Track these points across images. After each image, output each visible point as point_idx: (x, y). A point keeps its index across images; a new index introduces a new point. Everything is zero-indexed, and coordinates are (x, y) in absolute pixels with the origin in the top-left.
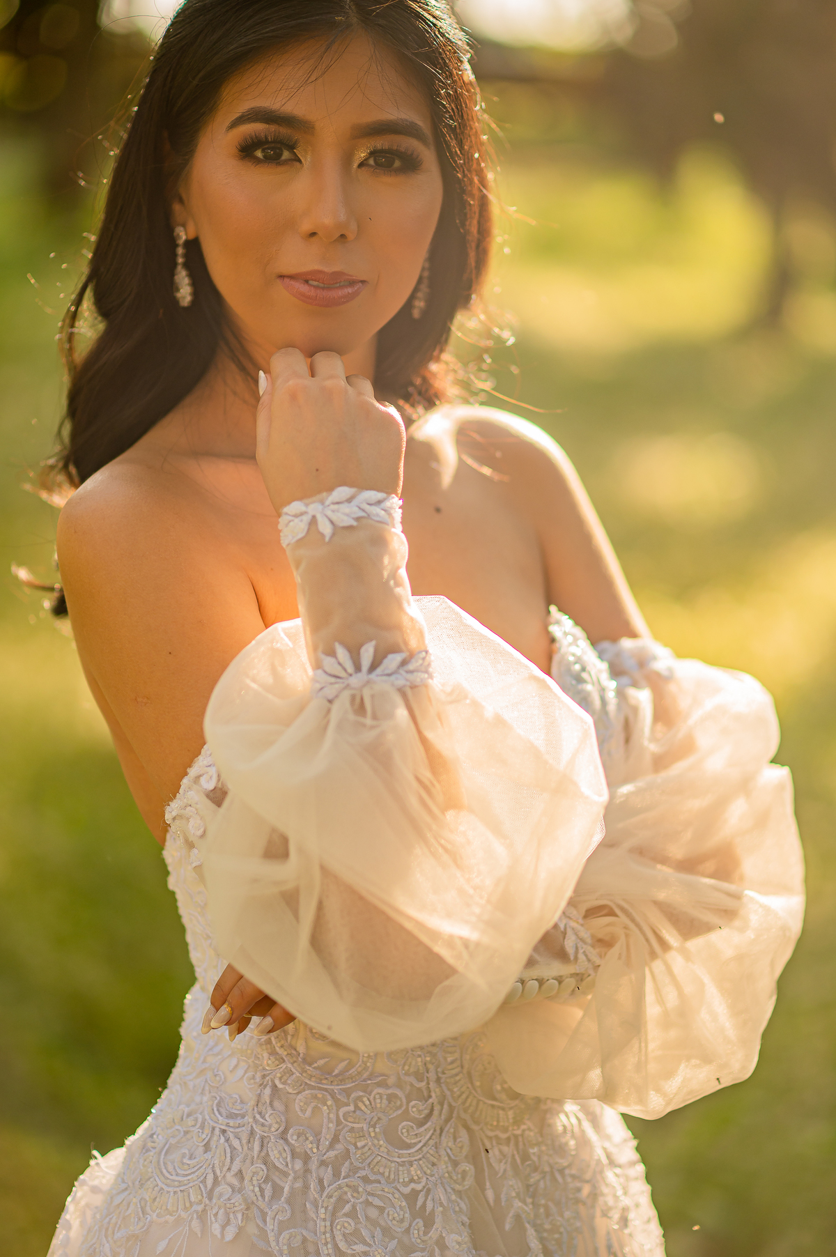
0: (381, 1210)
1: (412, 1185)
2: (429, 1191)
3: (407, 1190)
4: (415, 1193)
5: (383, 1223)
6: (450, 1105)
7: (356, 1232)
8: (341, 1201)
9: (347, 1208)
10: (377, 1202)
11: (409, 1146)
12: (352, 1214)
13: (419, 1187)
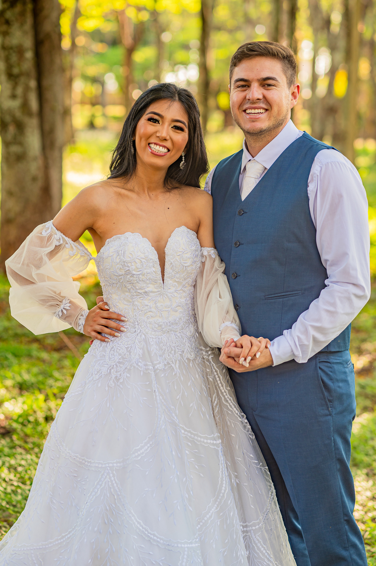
0: (120, 350)
1: (128, 346)
2: (131, 347)
3: (126, 347)
4: (128, 347)
5: (119, 352)
6: (140, 330)
7: (113, 354)
8: (113, 347)
9: (113, 349)
10: (119, 348)
11: (129, 338)
12: (114, 351)
13: (129, 346)
